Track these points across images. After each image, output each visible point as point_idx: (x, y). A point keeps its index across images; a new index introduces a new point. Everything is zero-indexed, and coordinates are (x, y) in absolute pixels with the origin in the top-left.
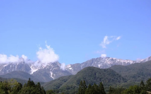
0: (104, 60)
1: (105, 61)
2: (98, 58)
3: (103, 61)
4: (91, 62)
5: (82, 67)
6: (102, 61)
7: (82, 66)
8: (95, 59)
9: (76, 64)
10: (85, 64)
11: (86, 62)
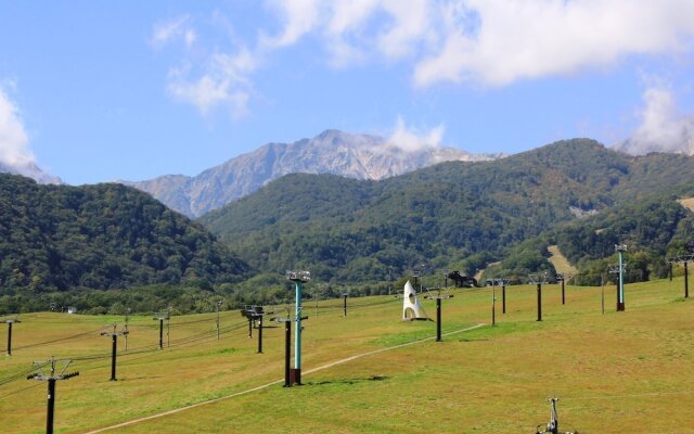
0: (342, 155)
1: (349, 163)
2: (305, 141)
3: (335, 161)
4: (257, 165)
5: (199, 200)
6: (330, 162)
7: (197, 195)
8: (285, 146)
9: (159, 180)
10: (218, 180)
11: (226, 166)
